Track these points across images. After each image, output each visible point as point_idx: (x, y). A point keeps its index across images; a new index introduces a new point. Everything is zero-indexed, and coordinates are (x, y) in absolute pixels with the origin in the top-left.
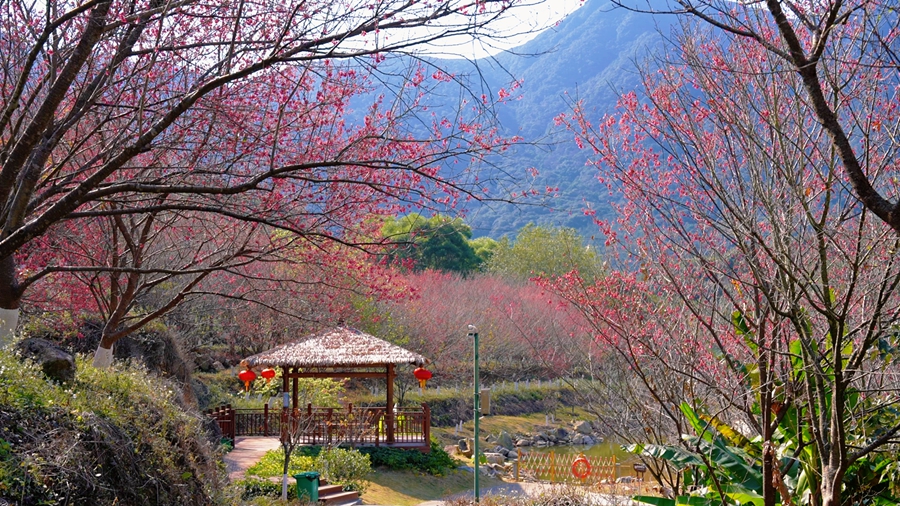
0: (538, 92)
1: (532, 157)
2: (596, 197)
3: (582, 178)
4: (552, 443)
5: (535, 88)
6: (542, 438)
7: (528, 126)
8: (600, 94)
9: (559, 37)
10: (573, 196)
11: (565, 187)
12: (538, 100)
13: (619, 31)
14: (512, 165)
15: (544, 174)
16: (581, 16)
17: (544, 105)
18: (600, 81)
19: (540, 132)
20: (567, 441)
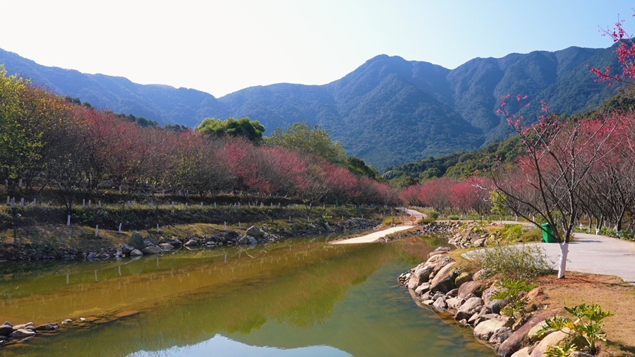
0: (346, 98)
1: (344, 125)
2: (370, 142)
3: (365, 134)
4: (221, 243)
5: (345, 97)
6: (213, 239)
7: (342, 113)
8: (372, 99)
9: (355, 76)
10: (361, 141)
11: (358, 138)
12: (347, 102)
13: (380, 73)
14: (335, 129)
15: (348, 133)
16: (364, 67)
17: (349, 104)
18: (373, 93)
19: (347, 115)
20: (234, 242)
